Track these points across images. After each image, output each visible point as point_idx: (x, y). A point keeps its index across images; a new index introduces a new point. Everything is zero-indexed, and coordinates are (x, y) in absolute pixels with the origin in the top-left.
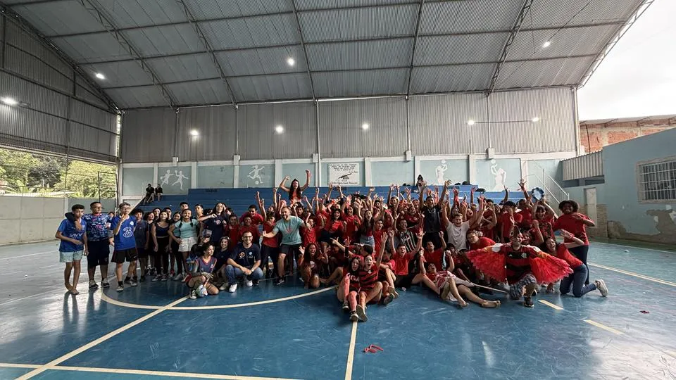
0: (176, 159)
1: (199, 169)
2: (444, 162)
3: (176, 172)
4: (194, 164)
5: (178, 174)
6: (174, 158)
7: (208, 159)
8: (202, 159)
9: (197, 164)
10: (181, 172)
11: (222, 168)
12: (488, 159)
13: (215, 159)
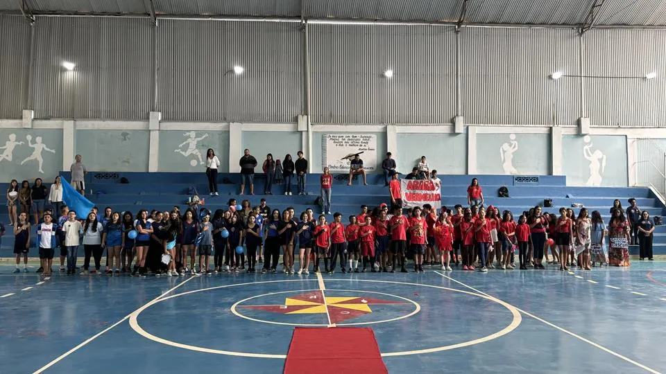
0: (29, 115)
1: (79, 134)
2: (513, 137)
3: (29, 138)
4: (68, 126)
5: (34, 142)
6: (25, 112)
7: (97, 116)
8: (85, 117)
9: (75, 125)
10: (39, 139)
11: (125, 134)
12: (579, 134)
13: (112, 116)
